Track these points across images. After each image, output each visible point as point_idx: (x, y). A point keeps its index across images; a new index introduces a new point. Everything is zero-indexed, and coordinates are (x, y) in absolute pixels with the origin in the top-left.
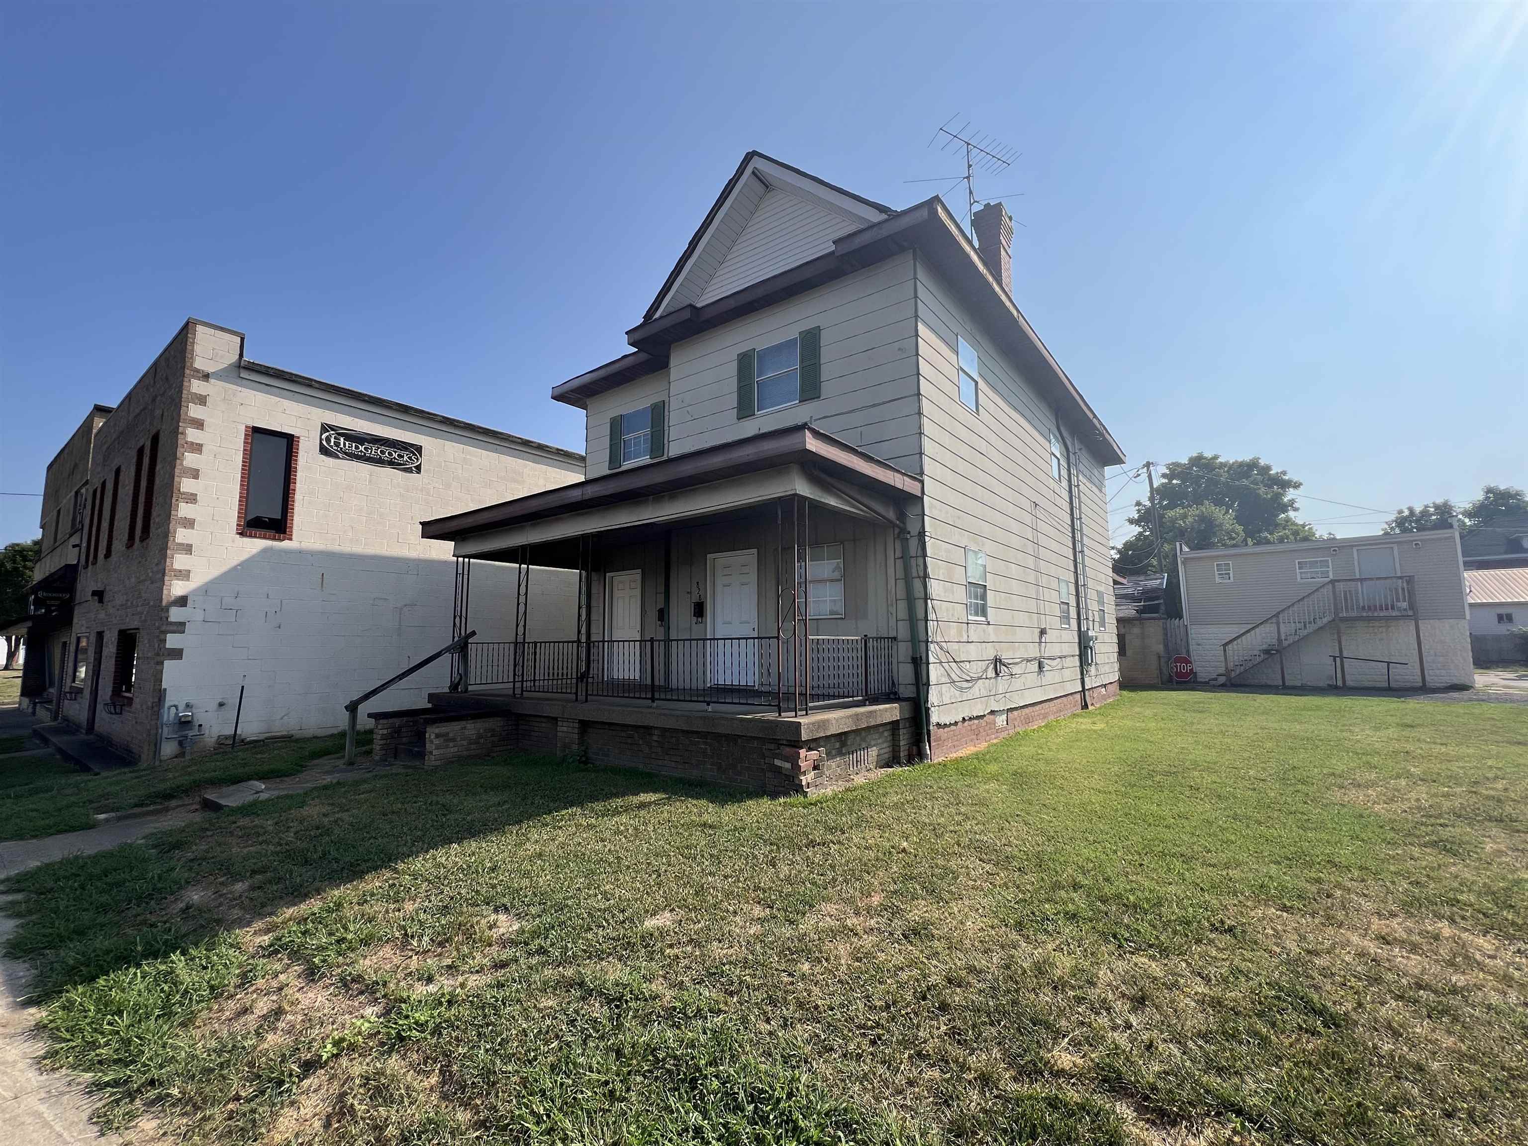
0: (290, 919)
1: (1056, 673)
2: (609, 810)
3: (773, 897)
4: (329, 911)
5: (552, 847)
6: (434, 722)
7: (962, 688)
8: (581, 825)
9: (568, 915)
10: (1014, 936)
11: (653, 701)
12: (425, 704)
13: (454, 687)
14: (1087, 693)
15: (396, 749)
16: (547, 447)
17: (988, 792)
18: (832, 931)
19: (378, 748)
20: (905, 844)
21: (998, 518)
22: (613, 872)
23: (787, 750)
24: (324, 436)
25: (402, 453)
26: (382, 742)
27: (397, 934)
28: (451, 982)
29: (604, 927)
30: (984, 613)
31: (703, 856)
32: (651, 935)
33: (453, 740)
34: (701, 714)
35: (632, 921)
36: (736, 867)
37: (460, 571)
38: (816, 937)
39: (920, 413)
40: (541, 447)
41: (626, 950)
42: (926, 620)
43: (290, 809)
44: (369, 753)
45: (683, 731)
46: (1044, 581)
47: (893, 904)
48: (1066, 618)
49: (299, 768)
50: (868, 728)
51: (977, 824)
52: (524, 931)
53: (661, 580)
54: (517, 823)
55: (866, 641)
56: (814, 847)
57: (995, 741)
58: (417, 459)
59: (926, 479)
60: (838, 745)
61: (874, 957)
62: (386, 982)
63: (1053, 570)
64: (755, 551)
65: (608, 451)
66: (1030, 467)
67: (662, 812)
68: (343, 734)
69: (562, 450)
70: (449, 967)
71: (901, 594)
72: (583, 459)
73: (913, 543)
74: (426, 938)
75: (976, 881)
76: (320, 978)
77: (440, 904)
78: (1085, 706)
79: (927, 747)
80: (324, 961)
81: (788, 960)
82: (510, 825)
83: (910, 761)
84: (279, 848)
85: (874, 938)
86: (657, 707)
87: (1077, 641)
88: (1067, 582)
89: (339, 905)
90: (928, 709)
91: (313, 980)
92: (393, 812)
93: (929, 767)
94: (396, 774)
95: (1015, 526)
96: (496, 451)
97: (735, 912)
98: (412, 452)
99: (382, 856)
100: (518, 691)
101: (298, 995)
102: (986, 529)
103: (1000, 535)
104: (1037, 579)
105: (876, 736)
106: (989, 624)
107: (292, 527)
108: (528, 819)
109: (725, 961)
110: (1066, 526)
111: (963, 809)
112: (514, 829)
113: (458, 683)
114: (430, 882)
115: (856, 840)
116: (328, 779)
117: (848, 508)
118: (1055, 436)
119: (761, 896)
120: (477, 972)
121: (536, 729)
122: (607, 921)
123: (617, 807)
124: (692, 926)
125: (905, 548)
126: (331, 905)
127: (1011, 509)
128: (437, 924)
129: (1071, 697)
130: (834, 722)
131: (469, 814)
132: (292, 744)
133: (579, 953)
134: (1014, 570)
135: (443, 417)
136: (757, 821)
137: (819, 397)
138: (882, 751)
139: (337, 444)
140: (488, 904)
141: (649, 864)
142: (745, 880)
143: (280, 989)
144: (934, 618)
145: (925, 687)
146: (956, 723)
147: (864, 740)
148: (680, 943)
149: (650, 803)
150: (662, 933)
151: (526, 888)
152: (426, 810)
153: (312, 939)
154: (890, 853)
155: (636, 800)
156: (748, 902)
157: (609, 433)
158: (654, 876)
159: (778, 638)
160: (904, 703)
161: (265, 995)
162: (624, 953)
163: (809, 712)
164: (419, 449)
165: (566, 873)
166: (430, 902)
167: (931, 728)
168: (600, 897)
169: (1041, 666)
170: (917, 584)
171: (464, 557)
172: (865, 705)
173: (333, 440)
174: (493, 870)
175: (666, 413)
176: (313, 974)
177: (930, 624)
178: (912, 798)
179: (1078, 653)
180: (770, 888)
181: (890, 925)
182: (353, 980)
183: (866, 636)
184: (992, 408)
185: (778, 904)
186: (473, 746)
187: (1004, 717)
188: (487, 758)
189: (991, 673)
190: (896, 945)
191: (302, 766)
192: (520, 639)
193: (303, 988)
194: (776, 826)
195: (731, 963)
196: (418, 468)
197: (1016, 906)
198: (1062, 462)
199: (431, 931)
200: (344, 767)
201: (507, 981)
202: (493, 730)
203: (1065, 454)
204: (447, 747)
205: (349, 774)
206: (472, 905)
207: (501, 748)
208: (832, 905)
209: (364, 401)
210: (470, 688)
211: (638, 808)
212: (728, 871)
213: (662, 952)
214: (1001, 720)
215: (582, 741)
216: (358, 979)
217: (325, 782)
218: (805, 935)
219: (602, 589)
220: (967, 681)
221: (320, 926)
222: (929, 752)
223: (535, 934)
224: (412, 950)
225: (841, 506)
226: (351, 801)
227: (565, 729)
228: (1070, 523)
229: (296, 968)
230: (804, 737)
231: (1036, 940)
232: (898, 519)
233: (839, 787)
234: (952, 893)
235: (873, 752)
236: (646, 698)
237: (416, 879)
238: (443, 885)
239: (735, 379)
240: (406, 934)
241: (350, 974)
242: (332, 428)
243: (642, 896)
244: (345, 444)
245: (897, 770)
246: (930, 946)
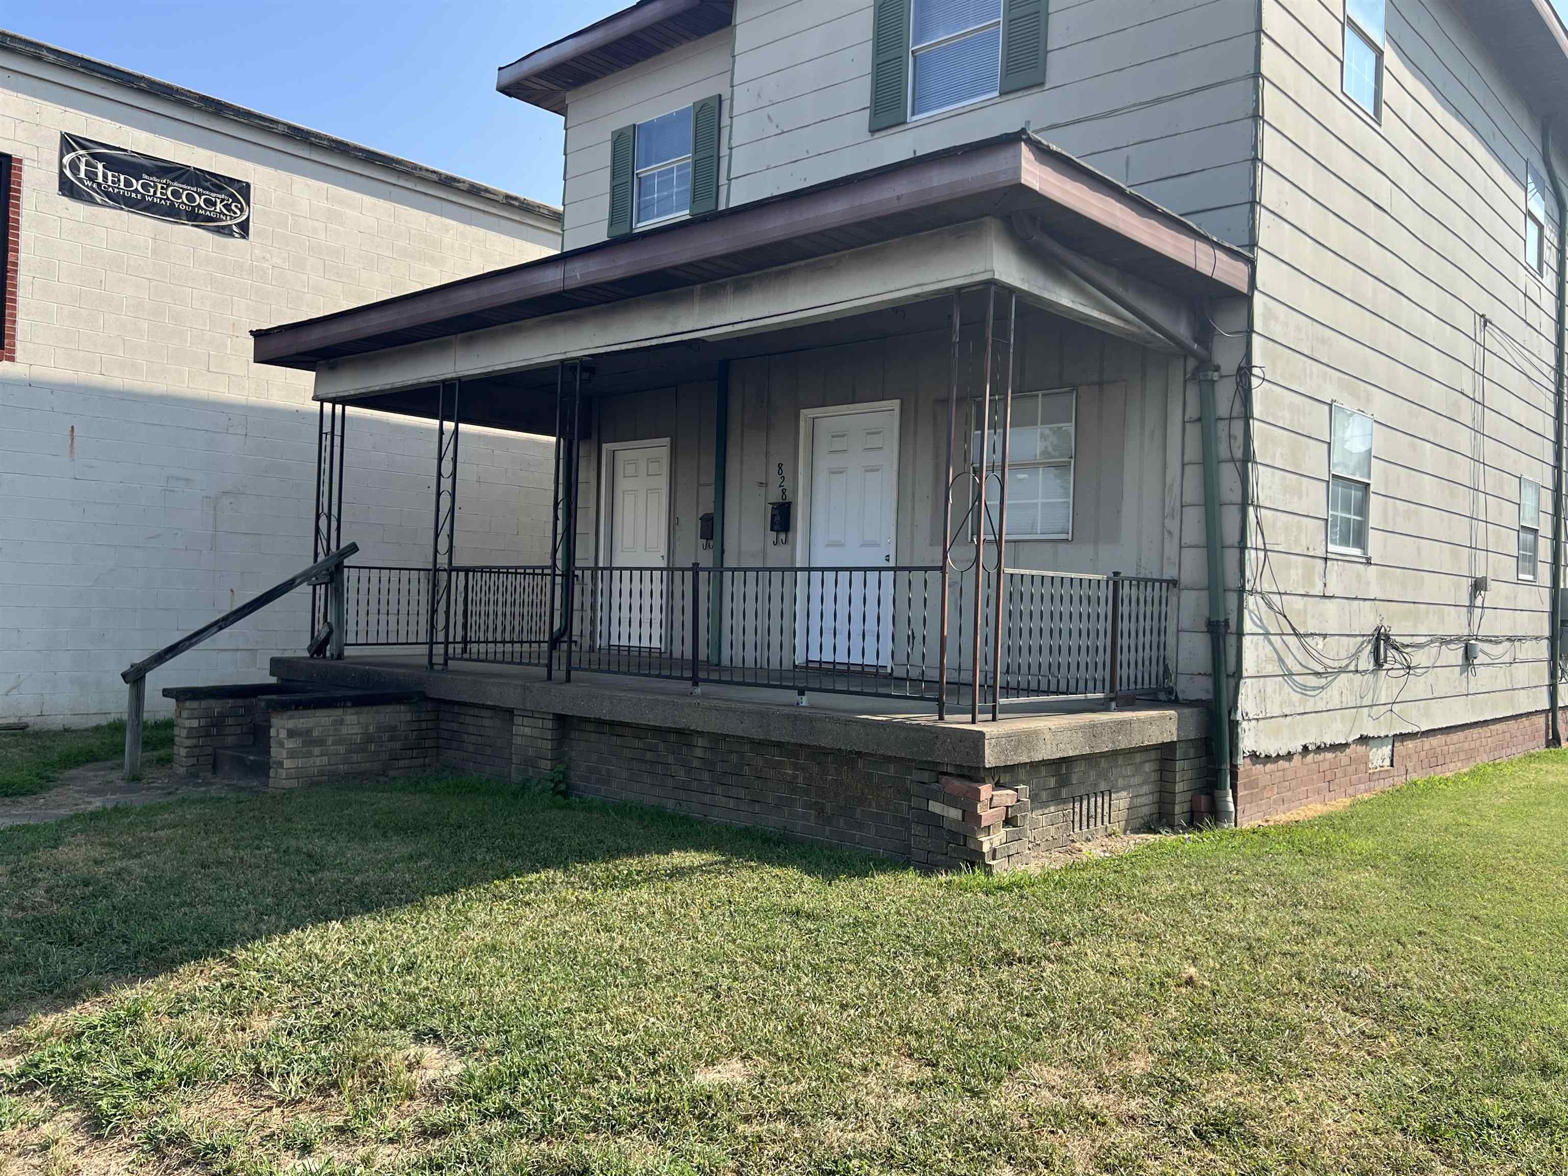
0: (50, 1034)
1: (1500, 671)
2: (614, 878)
3: (936, 1047)
4: (120, 1024)
5: (515, 936)
6: (284, 707)
7: (1305, 687)
8: (565, 901)
9: (552, 1053)
10: (1421, 1150)
11: (696, 684)
12: (264, 677)
13: (318, 648)
14: (1559, 714)
15: (215, 756)
16: (487, 190)
17: (1357, 888)
18: (1056, 1115)
19: (183, 752)
20: (1192, 971)
21: (1405, 347)
22: (632, 985)
23: (957, 785)
24: (67, 160)
25: (213, 196)
26: (188, 742)
27: (243, 1070)
28: (346, 1156)
29: (618, 1078)
30: (1360, 540)
31: (797, 967)
32: (709, 1098)
33: (320, 742)
34: (787, 710)
35: (671, 1070)
36: (862, 990)
37: (327, 428)
38: (1025, 1122)
39: (1256, 116)
40: (475, 191)
41: (663, 1120)
42: (1242, 547)
43: (34, 848)
44: (166, 761)
45: (751, 741)
46: (1490, 482)
47: (1172, 1075)
48: (1527, 560)
49: (43, 782)
50: (1115, 754)
51: (1336, 944)
52: (472, 1077)
53: (709, 461)
54: (447, 892)
55: (1115, 583)
56: (1010, 964)
57: (1366, 796)
58: (242, 210)
59: (1262, 260)
60: (1052, 782)
61: (1140, 1167)
62: (228, 1148)
63: (1510, 460)
64: (895, 404)
65: (607, 198)
66: (1480, 241)
67: (715, 886)
68: (117, 728)
69: (516, 199)
70: (341, 1130)
71: (1193, 492)
72: (557, 218)
73: (1225, 393)
74: (295, 1080)
75: (1337, 1046)
76: (112, 1135)
77: (317, 1022)
78: (1554, 741)
79: (1230, 799)
80: (116, 1106)
81: (972, 1160)
82: (433, 894)
83: (1194, 822)
84: (20, 915)
85: (1137, 1133)
86: (704, 696)
87: (1547, 607)
88: (1539, 487)
89: (136, 1016)
90: (1234, 725)
91: (99, 1137)
92: (221, 863)
93: (1233, 835)
94: (220, 800)
95: (1437, 365)
96: (389, 198)
97: (865, 1069)
98: (232, 196)
99: (206, 935)
100: (438, 659)
101: (74, 1159)
102: (1379, 368)
103: (1406, 382)
104: (1474, 476)
105: (1129, 771)
106: (1368, 562)
107: (13, 337)
108: (469, 884)
109: (850, 1151)
110: (1546, 370)
111: (1307, 915)
112: (443, 901)
113: (326, 641)
114: (295, 983)
115: (1092, 957)
116: (96, 803)
117: (1095, 314)
118: (1537, 180)
119: (914, 1044)
120: (391, 1141)
121: (471, 729)
122: (625, 1068)
123: (630, 874)
124: (784, 1088)
125: (1207, 400)
126: (122, 1013)
127: (1431, 328)
128: (313, 1056)
129: (1525, 722)
130: (1048, 736)
131: (358, 872)
132: (28, 741)
133: (577, 1121)
134: (1429, 458)
135: (290, 127)
136: (898, 913)
137: (1042, 84)
138: (1138, 801)
139: (91, 176)
140: (403, 1027)
141: (697, 975)
142: (882, 1014)
143: (45, 1147)
144: (1260, 545)
145: (1232, 682)
146: (1289, 756)
147: (1103, 775)
148: (763, 1116)
149: (692, 869)
150: (730, 1095)
151: (471, 1004)
152: (279, 861)
153: (92, 1069)
154: (1162, 984)
155: (665, 862)
156: (888, 1053)
157: (609, 162)
158: (708, 997)
159: (942, 569)
160: (1187, 711)
161: (19, 1155)
162: (660, 1125)
163: (999, 716)
164: (245, 189)
165: (543, 982)
166: (297, 1018)
167: (1240, 761)
168: (608, 1027)
169: (1469, 654)
170: (1228, 475)
171: (334, 401)
172: (1107, 709)
173: (83, 168)
174: (409, 968)
175: (725, 121)
176: (99, 1126)
177: (1250, 555)
178: (1201, 889)
179: (1547, 632)
180: (930, 1032)
181: (1168, 1113)
182: (170, 1142)
183: (1116, 574)
184: (1409, 109)
185: (947, 1060)
186: (355, 757)
187: (1387, 750)
188: (382, 779)
189: (1366, 662)
190: (1183, 1150)
191: (49, 780)
192: (443, 561)
193: (83, 1148)
194: (934, 923)
195: (862, 1156)
196: (244, 227)
197: (1423, 1098)
198: (1547, 232)
199: (303, 1068)
200: (122, 784)
201: (447, 1159)
202: (394, 729)
203: (1556, 217)
204: (309, 754)
205: (134, 797)
206: (377, 1027)
207: (406, 763)
208: (1053, 1070)
209: (140, 90)
210: (348, 652)
211: (671, 876)
212: (849, 996)
213: (730, 1129)
214: (1379, 756)
215: (558, 758)
216: (180, 1139)
217: (91, 808)
218: (1004, 1117)
219: (593, 474)
220: (1317, 674)
221: (105, 1049)
222: (1232, 807)
223: (493, 1083)
224: (271, 1098)
225: (1081, 309)
226: (142, 840)
227: (527, 731)
228: (1553, 363)
229: (68, 1115)
230: (991, 759)
231: (1466, 1162)
232: (1196, 340)
233: (1057, 861)
234: (1289, 1065)
235: (1121, 801)
236: (681, 678)
237: (271, 978)
238: (319, 990)
239: (869, 46)
240: (258, 1070)
241: (164, 1131)
242: (82, 143)
243: (687, 1031)
244: (105, 177)
245: (1167, 838)
246: (1251, 1157)
